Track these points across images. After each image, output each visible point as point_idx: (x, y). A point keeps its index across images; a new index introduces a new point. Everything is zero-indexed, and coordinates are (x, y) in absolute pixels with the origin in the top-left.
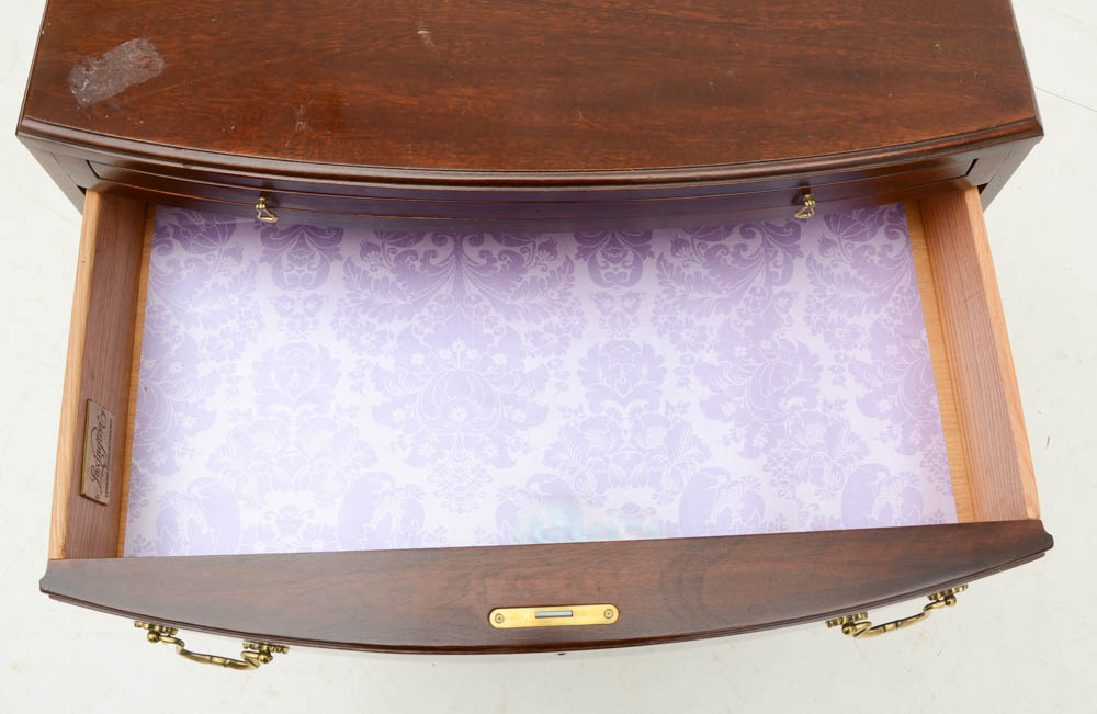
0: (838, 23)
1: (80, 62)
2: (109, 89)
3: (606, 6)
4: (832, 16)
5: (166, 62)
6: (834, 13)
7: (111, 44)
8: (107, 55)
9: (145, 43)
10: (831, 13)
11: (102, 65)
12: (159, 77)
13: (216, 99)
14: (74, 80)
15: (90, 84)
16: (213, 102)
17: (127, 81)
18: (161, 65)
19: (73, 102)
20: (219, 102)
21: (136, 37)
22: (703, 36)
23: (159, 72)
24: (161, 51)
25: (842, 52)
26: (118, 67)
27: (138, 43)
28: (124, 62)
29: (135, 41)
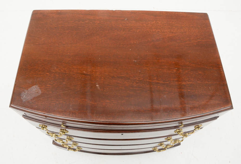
0: (188, 83)
1: (23, 91)
2: (29, 98)
3: (138, 79)
4: (187, 81)
5: (42, 92)
6: (187, 80)
7: (30, 87)
8: (29, 89)
9: (37, 86)
10: (186, 80)
11: (28, 92)
12: (40, 95)
13: (53, 101)
14: (22, 96)
15: (26, 96)
16: (52, 102)
17: (33, 96)
18: (40, 92)
19: (22, 101)
20: (53, 102)
21: (35, 85)
22: (159, 87)
23: (40, 94)
24: (40, 89)
25: (189, 90)
26: (31, 92)
27: (36, 86)
28: (33, 91)
29: (35, 86)
